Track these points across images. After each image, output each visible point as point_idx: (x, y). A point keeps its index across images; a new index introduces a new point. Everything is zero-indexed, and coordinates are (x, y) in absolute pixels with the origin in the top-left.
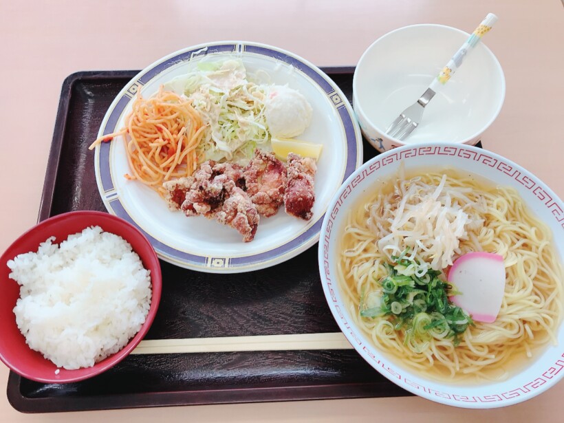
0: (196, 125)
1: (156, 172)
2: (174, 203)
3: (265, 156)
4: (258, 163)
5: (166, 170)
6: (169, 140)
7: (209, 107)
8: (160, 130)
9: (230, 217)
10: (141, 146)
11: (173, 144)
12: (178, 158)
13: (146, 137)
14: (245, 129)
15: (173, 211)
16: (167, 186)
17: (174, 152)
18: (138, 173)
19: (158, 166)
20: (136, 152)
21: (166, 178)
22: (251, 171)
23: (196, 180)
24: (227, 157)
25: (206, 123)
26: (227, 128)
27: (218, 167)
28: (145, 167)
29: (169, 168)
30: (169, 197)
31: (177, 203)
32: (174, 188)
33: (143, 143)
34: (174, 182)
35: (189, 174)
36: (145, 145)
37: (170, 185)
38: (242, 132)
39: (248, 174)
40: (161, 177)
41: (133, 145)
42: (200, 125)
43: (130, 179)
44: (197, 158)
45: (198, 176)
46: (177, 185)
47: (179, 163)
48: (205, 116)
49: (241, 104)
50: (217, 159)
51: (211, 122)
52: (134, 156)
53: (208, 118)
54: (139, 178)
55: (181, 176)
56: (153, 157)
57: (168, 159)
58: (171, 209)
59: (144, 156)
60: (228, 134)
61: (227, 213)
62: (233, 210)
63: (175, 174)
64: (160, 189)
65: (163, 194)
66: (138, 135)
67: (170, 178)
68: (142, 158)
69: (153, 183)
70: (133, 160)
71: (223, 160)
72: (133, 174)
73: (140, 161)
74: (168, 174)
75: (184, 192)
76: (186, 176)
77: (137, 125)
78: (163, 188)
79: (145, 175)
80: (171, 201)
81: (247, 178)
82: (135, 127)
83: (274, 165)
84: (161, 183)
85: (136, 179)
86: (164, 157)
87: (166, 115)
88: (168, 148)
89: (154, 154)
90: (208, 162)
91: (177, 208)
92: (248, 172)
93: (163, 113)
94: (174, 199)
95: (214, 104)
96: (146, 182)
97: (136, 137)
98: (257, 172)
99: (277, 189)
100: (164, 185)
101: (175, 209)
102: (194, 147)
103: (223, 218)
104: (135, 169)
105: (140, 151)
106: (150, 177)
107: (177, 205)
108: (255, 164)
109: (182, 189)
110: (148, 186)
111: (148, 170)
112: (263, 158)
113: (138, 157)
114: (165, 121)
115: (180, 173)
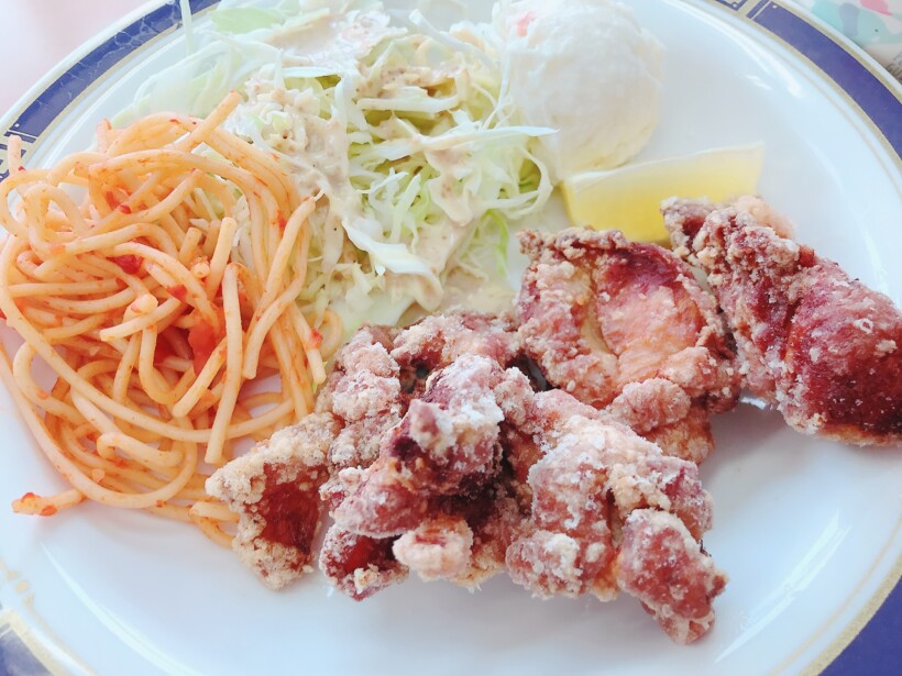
0: (272, 208)
1: (166, 444)
2: (278, 549)
3: (576, 245)
4: (558, 279)
5: (203, 421)
6: (180, 292)
7: (301, 133)
8: (132, 265)
9: (595, 551)
10: (78, 359)
11: (203, 304)
12: (237, 355)
13: (81, 317)
14: (459, 171)
15: (285, 588)
16: (225, 488)
17: (213, 338)
18: (87, 470)
19: (164, 415)
20: (62, 390)
21: (212, 454)
22: (549, 315)
23: (340, 422)
24: (422, 300)
25: (307, 193)
26: (389, 195)
27: (412, 340)
28: (110, 437)
29: (212, 412)
30: (248, 530)
31: (288, 544)
32: (261, 487)
33: (83, 345)
34: (253, 459)
35: (301, 407)
36: (93, 350)
37: (236, 477)
38: (452, 188)
39: (538, 331)
40: (191, 457)
41: (35, 361)
42: (288, 202)
43: (49, 511)
44: (315, 334)
45: (344, 402)
46: (267, 467)
47: (251, 373)
48: (297, 169)
49: (410, 98)
50: (390, 315)
51: (325, 187)
52: (55, 406)
53: (313, 171)
54: (97, 492)
55: (272, 427)
56: (134, 388)
57: (198, 373)
58: (274, 579)
59: (94, 393)
60: (400, 214)
61: (573, 534)
62: (597, 507)
63: (245, 427)
64: (201, 509)
65: (217, 524)
66: (49, 317)
67: (230, 450)
68: (87, 403)
69: (165, 493)
70: (55, 425)
71: (414, 312)
72: (64, 481)
73: (85, 422)
74: (215, 437)
75: (304, 487)
76: (292, 417)
77: (30, 279)
78: (210, 500)
79: (120, 471)
80: (263, 545)
81: (545, 346)
82: (27, 289)
83: (630, 264)
84: (199, 478)
85: (84, 499)
86: (180, 375)
87: (143, 207)
88: (184, 333)
89: (135, 371)
90: (366, 335)
91: (294, 567)
92: (534, 321)
93: (130, 202)
94: (270, 534)
95: (315, 119)
96: (130, 500)
97: (41, 327)
98: (573, 312)
99: (699, 350)
100: (212, 486)
101: (288, 575)
102: (289, 296)
103: (566, 569)
104: (72, 457)
105: (78, 380)
106: (146, 470)
107: (292, 554)
108: (550, 286)
109: (293, 478)
110: (146, 510)
111: (129, 445)
112: (569, 252)
113: (72, 405)
114: (147, 230)
115: (263, 415)
